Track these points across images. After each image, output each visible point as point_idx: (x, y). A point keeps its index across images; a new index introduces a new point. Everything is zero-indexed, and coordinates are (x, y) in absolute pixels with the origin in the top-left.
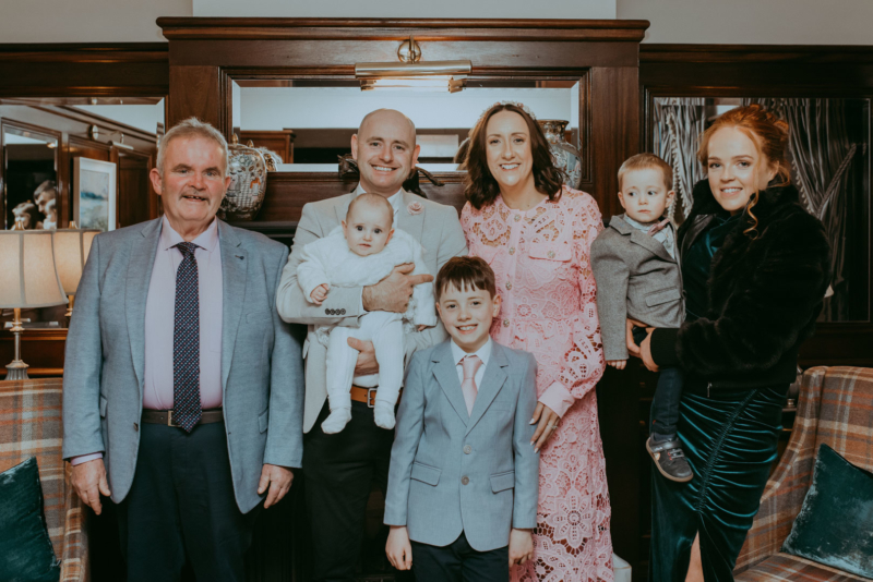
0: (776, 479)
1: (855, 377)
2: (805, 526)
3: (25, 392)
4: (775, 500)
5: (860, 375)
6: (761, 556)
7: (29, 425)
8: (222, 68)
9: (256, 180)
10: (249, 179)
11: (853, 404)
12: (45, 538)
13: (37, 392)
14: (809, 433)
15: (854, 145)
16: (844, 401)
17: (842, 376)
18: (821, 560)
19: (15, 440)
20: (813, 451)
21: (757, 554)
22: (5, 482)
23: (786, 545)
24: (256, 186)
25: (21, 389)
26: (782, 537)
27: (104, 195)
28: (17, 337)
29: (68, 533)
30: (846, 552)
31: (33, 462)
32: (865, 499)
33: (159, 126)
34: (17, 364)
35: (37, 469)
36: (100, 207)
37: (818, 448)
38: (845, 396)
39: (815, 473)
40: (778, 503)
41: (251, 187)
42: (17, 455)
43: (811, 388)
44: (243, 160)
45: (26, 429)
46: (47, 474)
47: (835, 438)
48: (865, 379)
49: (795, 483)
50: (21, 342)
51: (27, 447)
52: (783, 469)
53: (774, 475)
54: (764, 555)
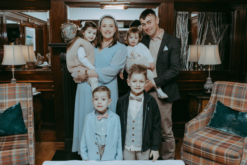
0: (206, 109)
1: (227, 84)
2: (213, 120)
3: (16, 86)
4: (206, 114)
5: (228, 83)
6: (202, 128)
7: (18, 94)
8: (65, 2)
9: (74, 32)
10: (72, 32)
11: (226, 91)
12: (23, 122)
13: (19, 86)
14: (214, 98)
15: (228, 25)
16: (224, 90)
17: (223, 84)
18: (217, 129)
19: (14, 98)
20: (215, 102)
21: (201, 127)
22: (13, 108)
23: (208, 125)
24: (74, 34)
25: (15, 85)
26: (207, 123)
27: (32, 37)
28: (13, 73)
29: (29, 121)
30: (223, 127)
31: (19, 104)
32: (228, 114)
33: (48, 19)
34: (14, 79)
35: (20, 105)
36: (31, 40)
37: (217, 102)
38: (224, 89)
39: (215, 108)
40: (207, 115)
41: (73, 34)
42: (15, 102)
43: (216, 87)
44: (71, 27)
45: (17, 95)
46: (23, 107)
47: (221, 99)
48: (229, 84)
49: (211, 110)
50: (14, 74)
51: (17, 100)
52: (208, 107)
53: (206, 108)
54: (203, 127)
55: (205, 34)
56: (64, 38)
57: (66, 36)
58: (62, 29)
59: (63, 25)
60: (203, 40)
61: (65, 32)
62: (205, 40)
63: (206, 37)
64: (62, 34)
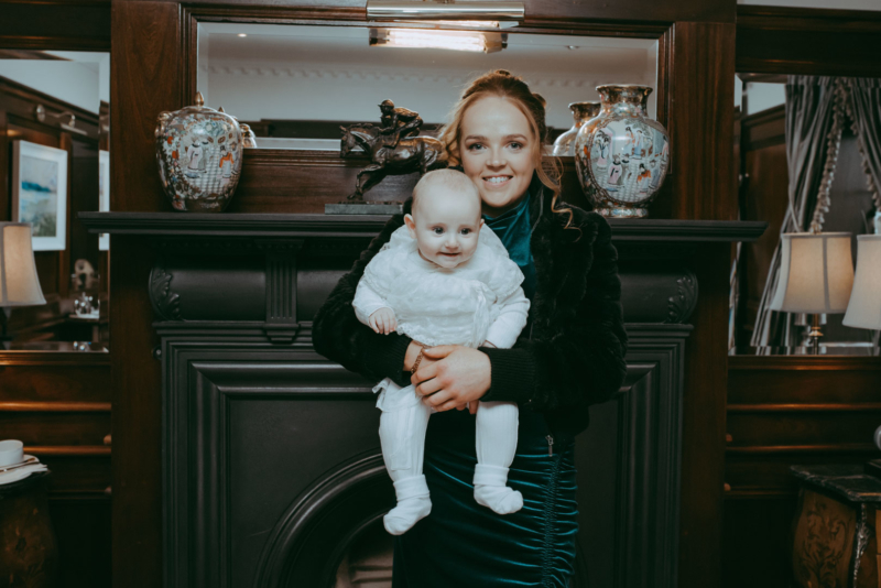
8: (184, 5)
9: (228, 156)
10: (218, 154)
24: (228, 164)
27: (51, 187)
36: (46, 201)
41: (220, 165)
44: (210, 128)
55: (826, 186)
56: (171, 188)
57: (181, 177)
58: (161, 137)
59: (166, 116)
60: (816, 213)
61: (176, 154)
62: (827, 210)
63: (830, 196)
64: (162, 163)
